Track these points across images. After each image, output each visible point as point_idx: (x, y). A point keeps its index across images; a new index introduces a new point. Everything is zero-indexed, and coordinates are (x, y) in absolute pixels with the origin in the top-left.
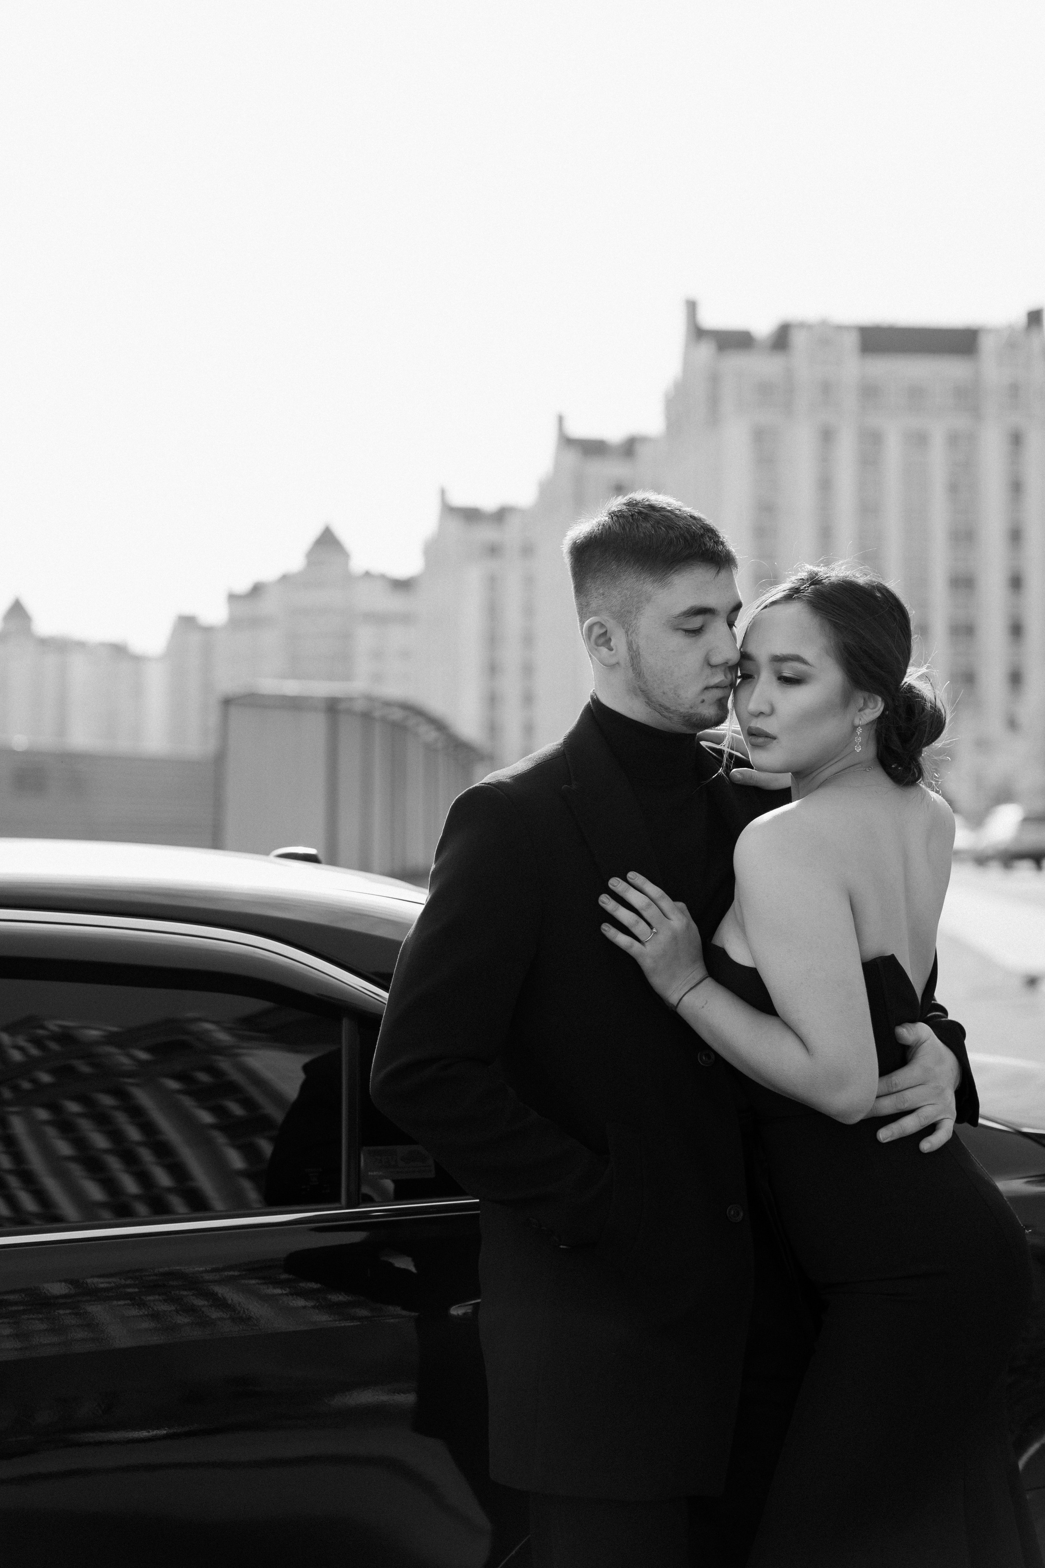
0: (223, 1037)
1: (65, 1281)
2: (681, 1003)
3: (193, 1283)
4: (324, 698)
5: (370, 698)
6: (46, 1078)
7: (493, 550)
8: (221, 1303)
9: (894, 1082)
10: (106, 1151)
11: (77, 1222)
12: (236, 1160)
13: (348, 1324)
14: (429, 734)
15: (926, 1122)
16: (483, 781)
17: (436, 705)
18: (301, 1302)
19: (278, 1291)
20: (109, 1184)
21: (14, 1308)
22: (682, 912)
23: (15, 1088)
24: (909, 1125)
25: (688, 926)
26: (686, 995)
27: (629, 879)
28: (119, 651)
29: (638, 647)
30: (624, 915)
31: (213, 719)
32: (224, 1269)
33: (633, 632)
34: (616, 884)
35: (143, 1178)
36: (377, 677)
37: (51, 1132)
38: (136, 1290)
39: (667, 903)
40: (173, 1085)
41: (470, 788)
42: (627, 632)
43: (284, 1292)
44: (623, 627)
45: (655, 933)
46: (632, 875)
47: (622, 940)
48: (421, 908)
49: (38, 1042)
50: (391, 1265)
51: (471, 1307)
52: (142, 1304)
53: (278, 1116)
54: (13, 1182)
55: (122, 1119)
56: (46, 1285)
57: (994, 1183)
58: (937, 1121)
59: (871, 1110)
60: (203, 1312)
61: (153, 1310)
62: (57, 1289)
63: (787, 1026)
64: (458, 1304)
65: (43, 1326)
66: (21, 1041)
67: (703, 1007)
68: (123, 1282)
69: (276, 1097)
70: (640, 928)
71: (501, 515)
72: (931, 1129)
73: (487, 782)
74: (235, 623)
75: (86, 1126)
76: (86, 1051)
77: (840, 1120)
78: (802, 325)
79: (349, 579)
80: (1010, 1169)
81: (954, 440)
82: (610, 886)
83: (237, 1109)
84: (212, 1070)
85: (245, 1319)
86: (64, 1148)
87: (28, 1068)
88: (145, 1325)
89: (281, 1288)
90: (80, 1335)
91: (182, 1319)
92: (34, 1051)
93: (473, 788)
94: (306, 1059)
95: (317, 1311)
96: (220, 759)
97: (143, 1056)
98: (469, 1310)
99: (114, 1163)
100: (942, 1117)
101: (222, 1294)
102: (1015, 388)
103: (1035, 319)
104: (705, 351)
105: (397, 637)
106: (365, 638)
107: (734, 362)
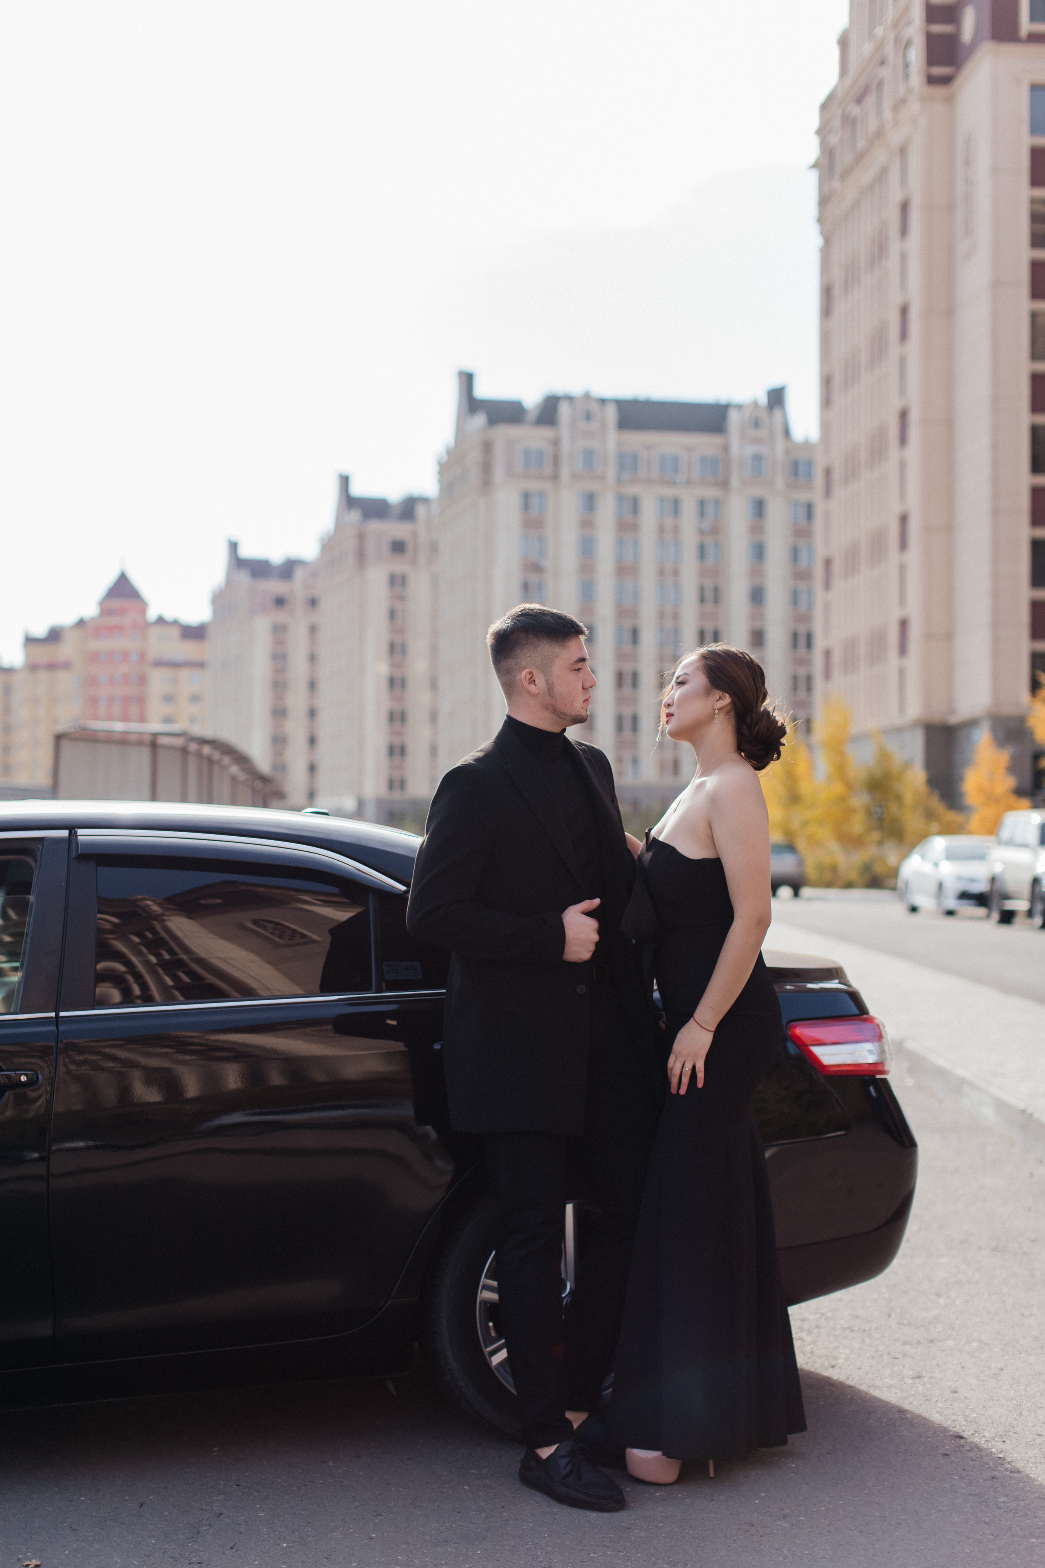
5: (187, 736)
7: (281, 602)
14: (232, 768)
29: (553, 682)
33: (549, 674)
42: (545, 675)
44: (542, 672)
71: (289, 568)
74: (32, 667)
79: (143, 627)
81: (702, 507)
102: (758, 458)
103: (777, 397)
104: (480, 420)
105: (189, 681)
106: (158, 681)
107: (505, 433)
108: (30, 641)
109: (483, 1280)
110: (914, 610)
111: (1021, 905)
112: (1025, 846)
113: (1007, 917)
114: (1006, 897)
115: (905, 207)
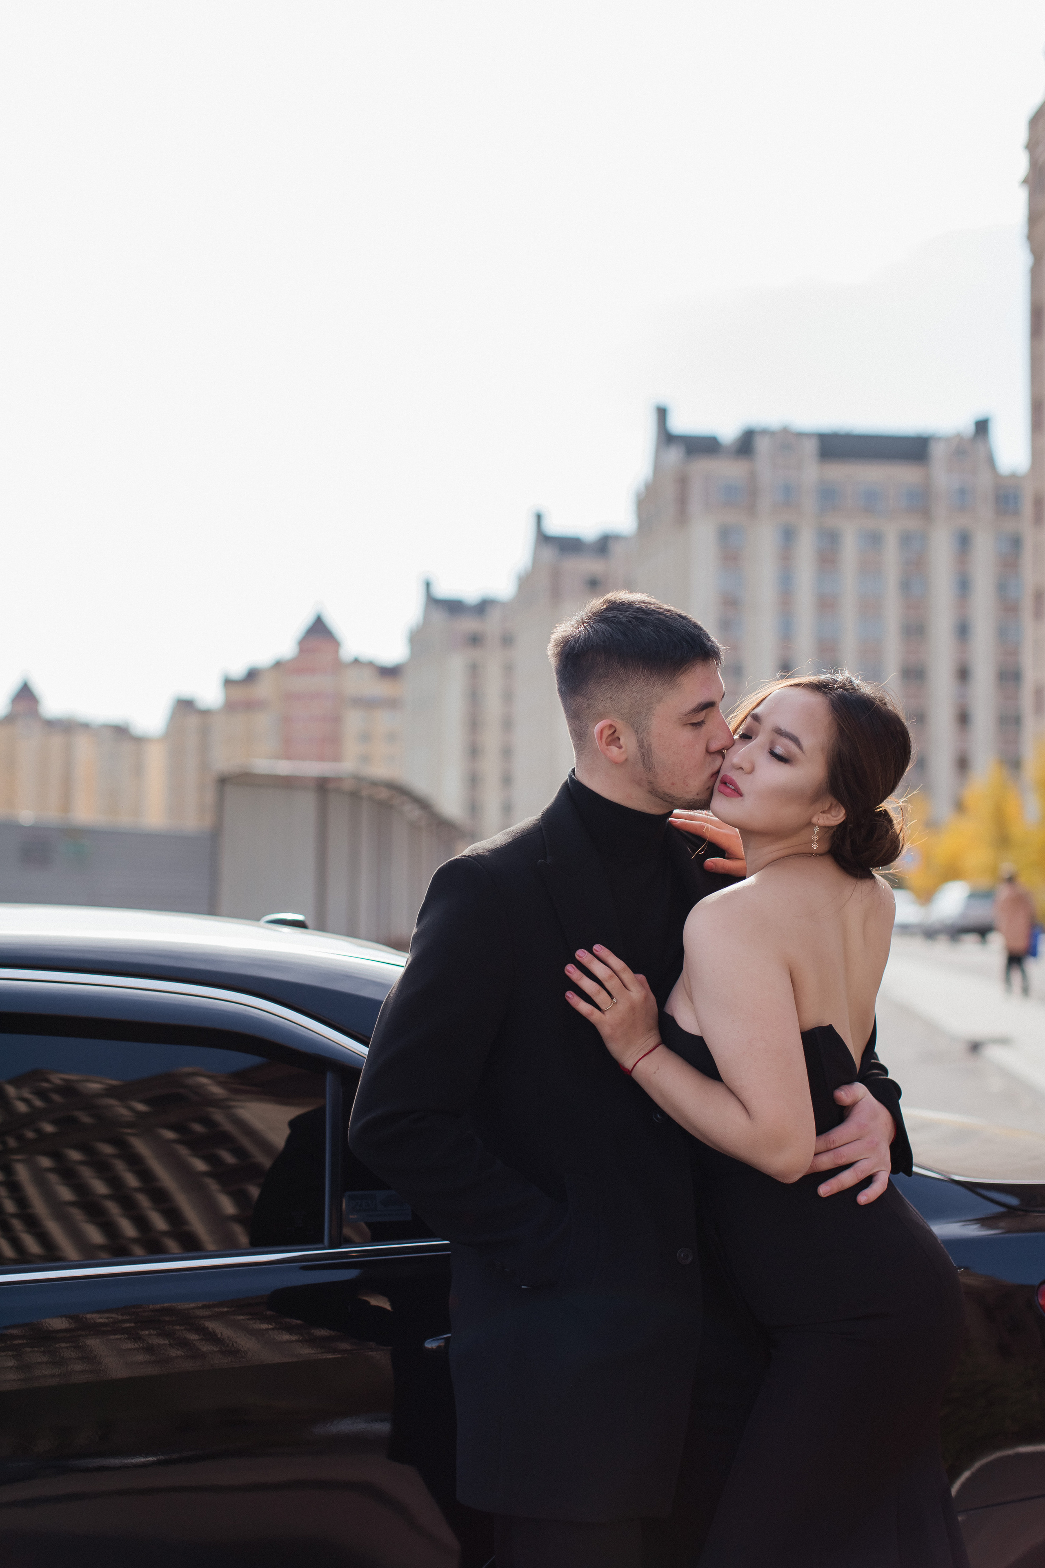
0: (216, 1090)
1: (66, 1317)
2: (635, 1068)
3: (187, 1320)
4: (316, 778)
5: (358, 778)
6: (49, 1128)
7: (475, 640)
8: (211, 1337)
9: (831, 1140)
10: (106, 1197)
11: (77, 1261)
12: (228, 1207)
13: (330, 1356)
14: (413, 812)
15: (863, 1176)
16: (464, 853)
17: (420, 784)
18: (286, 1337)
19: (265, 1326)
20: (108, 1228)
21: (16, 1342)
22: (641, 984)
23: (20, 1138)
24: (847, 1179)
25: (646, 998)
26: (640, 1061)
27: (594, 951)
28: (121, 732)
30: (587, 984)
31: (210, 797)
32: (214, 1306)
33: (643, 731)
34: (582, 955)
35: (141, 1222)
36: (365, 759)
37: (53, 1178)
38: (132, 1325)
39: (628, 975)
40: (169, 1135)
41: (452, 859)
42: (637, 731)
43: (270, 1327)
44: (633, 726)
45: (615, 1003)
46: (598, 948)
47: (583, 1007)
48: (402, 971)
49: (41, 1094)
50: (369, 1303)
51: (443, 1341)
52: (137, 1338)
53: (266, 1162)
54: (17, 1225)
55: (120, 1167)
56: (48, 1320)
57: (929, 1227)
58: (874, 1173)
59: (811, 1166)
60: (194, 1345)
61: (148, 1343)
62: (58, 1324)
63: (731, 1091)
64: (431, 1338)
65: (45, 1359)
66: (26, 1094)
67: (655, 1073)
68: (120, 1317)
69: (264, 1145)
70: (601, 998)
71: (484, 607)
72: (868, 1181)
73: (468, 854)
74: (230, 706)
75: (87, 1173)
76: (88, 1102)
77: (780, 1179)
78: (765, 432)
79: (338, 666)
80: (945, 1213)
81: (906, 539)
82: (577, 957)
83: (229, 1158)
84: (207, 1121)
85: (234, 1352)
86: (66, 1194)
87: (32, 1119)
88: (140, 1358)
89: (268, 1323)
90: (78, 1367)
91: (174, 1352)
92: (38, 1103)
93: (454, 860)
94: (292, 1112)
95: (301, 1345)
96: (216, 834)
97: (141, 1107)
98: (441, 1343)
99: (113, 1209)
100: (877, 1170)
101: (212, 1328)
102: (962, 492)
103: (982, 427)
104: (675, 455)
105: (384, 720)
106: (354, 721)
107: (703, 466)
108: (228, 682)
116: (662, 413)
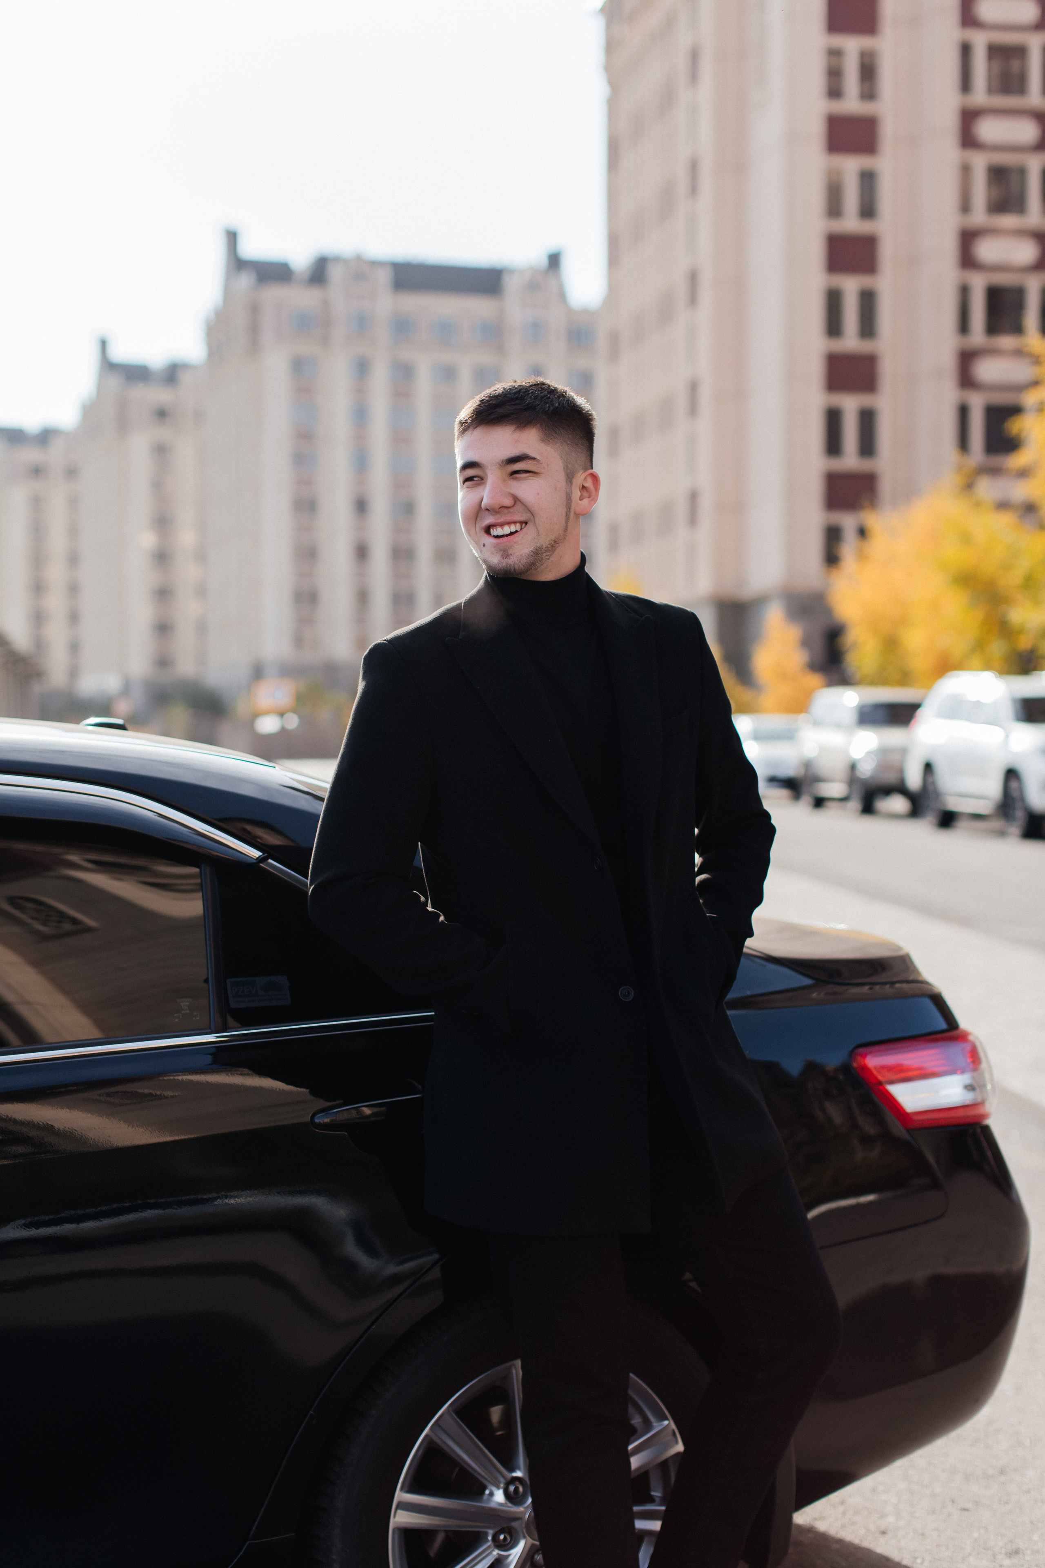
7: (37, 472)
71: (46, 436)
78: (337, 259)
102: (535, 326)
103: (554, 260)
104: (245, 281)
107: (274, 293)
109: (400, 1495)
110: (704, 479)
111: (834, 789)
112: (838, 726)
113: (819, 802)
114: (817, 779)
115: (694, 56)
116: (232, 237)
